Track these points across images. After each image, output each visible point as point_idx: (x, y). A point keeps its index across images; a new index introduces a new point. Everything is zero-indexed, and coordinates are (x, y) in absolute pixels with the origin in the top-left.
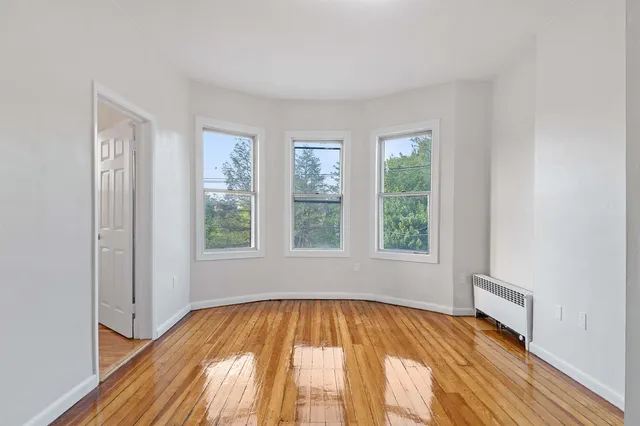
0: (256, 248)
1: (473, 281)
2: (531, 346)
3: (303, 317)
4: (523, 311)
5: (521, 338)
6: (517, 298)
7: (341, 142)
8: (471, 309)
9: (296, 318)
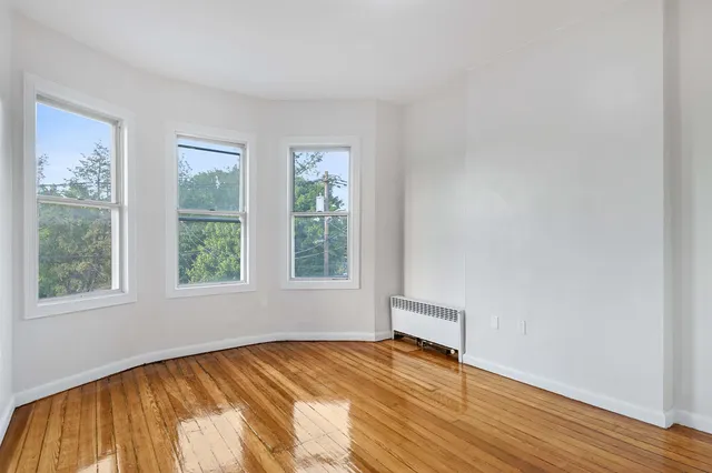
0: (121, 289)
1: (390, 303)
2: (464, 358)
3: (221, 381)
4: (456, 326)
5: (452, 352)
6: (450, 314)
7: (243, 146)
8: (388, 332)
9: (211, 383)
